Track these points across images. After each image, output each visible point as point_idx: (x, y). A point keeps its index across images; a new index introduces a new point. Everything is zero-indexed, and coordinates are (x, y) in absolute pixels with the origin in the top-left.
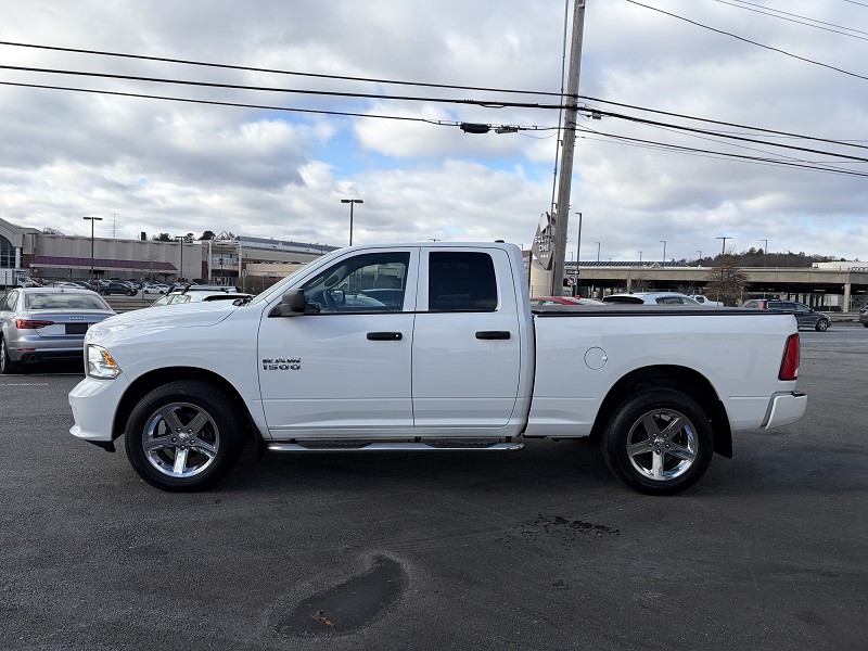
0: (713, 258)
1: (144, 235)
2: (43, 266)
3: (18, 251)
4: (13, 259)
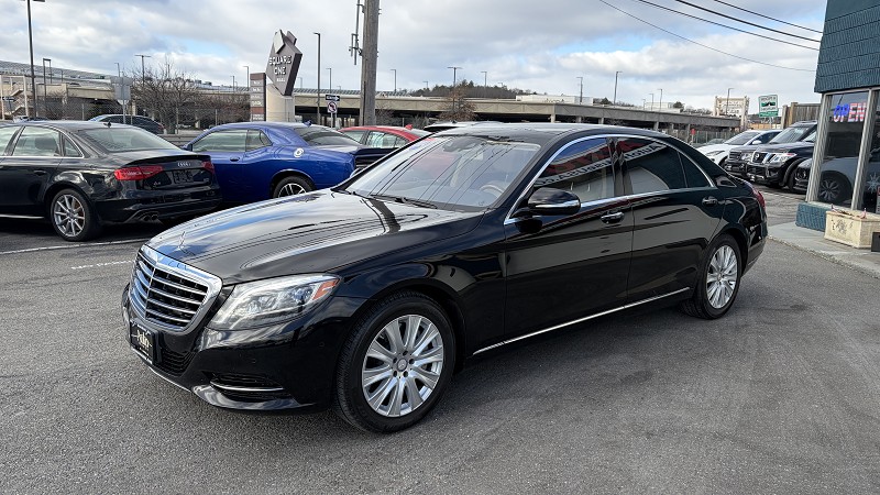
0: (431, 89)
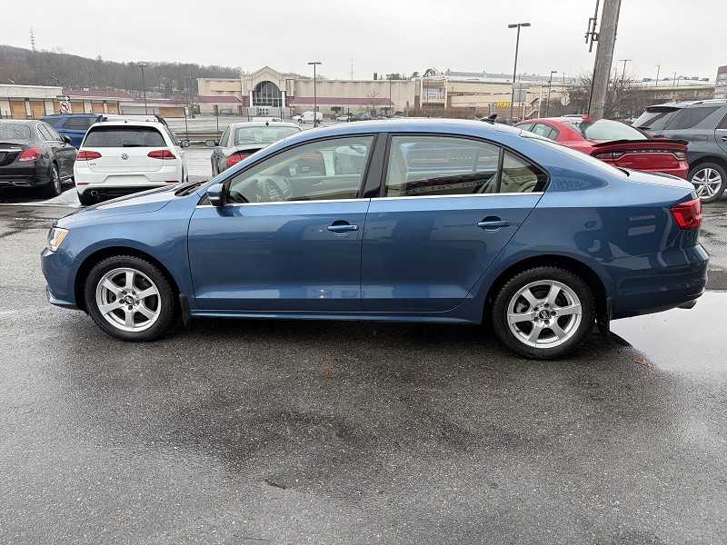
1: (376, 75)
2: (301, 105)
3: (283, 94)
4: (280, 100)
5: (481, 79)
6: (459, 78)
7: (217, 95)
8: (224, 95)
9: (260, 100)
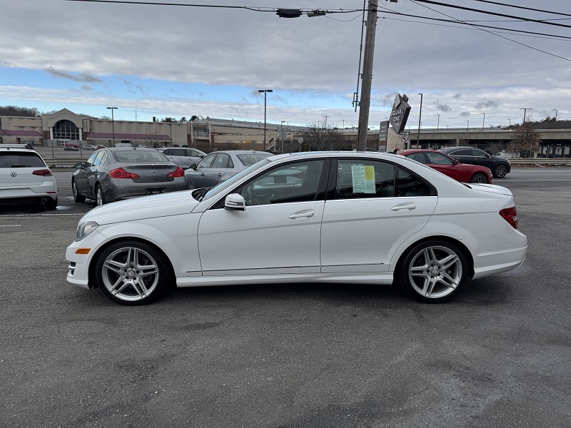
1: (154, 118)
3: (80, 130)
4: (78, 135)
5: (233, 125)
6: (218, 123)
7: (20, 129)
8: (26, 129)
9: (59, 135)
